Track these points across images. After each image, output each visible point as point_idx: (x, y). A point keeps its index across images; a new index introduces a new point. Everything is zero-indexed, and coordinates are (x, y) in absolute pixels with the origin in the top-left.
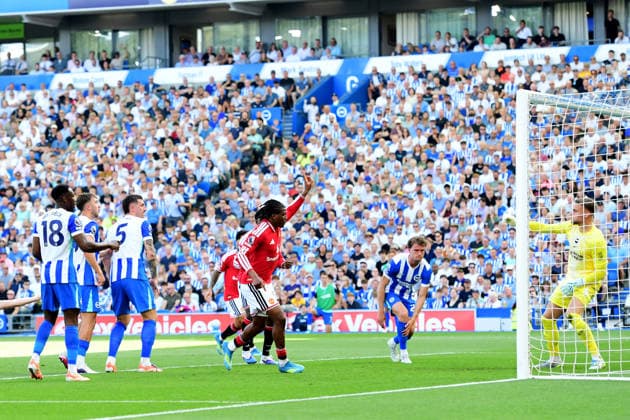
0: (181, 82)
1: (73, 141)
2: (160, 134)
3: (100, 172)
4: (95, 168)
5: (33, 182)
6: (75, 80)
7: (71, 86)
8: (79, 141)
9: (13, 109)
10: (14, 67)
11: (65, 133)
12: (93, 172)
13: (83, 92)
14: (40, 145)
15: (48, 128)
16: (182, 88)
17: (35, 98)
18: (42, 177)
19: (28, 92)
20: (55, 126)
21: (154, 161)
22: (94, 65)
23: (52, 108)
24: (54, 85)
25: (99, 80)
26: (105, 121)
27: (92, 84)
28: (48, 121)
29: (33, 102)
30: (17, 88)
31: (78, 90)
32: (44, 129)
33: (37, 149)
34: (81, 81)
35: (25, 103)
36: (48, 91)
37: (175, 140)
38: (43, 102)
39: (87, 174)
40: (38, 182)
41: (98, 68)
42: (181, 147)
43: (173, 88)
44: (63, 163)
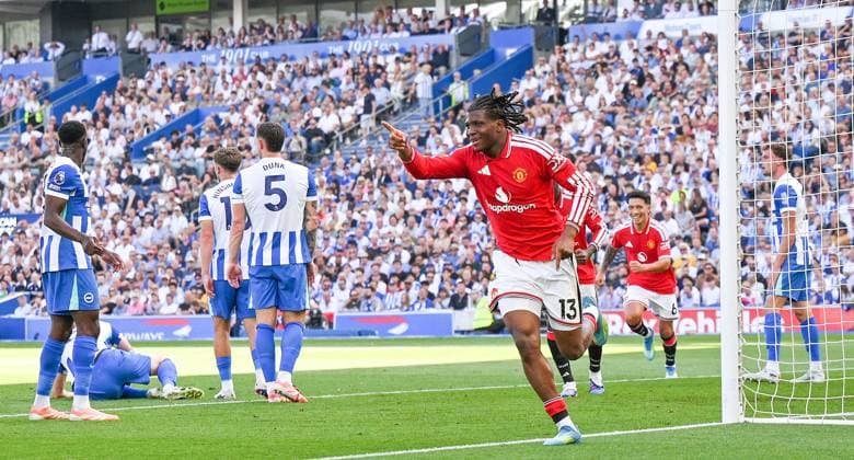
0: (791, 27)
1: (654, 100)
2: (757, 89)
3: (678, 137)
4: (673, 131)
5: (598, 149)
6: (668, 28)
7: (662, 35)
8: (660, 99)
9: (592, 63)
10: (600, 13)
11: (647, 90)
12: (670, 135)
13: (675, 41)
14: (615, 104)
15: (627, 85)
16: (792, 34)
17: (620, 50)
18: (611, 142)
19: (612, 43)
20: (635, 82)
21: (744, 121)
22: (691, 9)
23: (635, 60)
24: (642, 35)
25: (694, 27)
26: (695, 75)
27: (685, 32)
28: (628, 77)
29: (617, 54)
30: (600, 38)
31: (670, 40)
32: (622, 87)
33: (612, 109)
34: (675, 28)
35: (607, 56)
36: (635, 42)
37: (774, 96)
38: (627, 55)
39: (662, 139)
40: (604, 149)
41: (696, 12)
42: (779, 105)
43: (781, 35)
44: (638, 125)
